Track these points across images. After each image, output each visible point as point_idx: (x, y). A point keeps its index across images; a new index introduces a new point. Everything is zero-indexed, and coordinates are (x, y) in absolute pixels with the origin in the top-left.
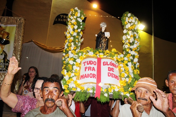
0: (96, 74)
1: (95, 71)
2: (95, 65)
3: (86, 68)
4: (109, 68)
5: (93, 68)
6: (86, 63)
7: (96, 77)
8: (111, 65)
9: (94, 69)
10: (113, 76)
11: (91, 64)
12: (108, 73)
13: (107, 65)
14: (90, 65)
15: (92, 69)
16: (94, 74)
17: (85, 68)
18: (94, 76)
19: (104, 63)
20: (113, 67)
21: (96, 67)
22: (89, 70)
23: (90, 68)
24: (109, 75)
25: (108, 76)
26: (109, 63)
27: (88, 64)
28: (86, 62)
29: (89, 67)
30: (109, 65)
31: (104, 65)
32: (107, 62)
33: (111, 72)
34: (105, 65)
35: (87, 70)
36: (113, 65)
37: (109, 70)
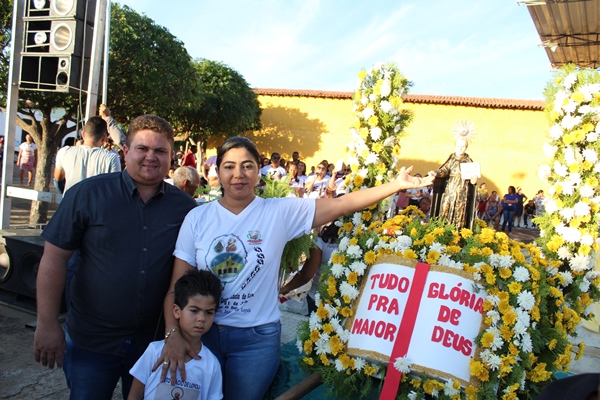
0: (398, 326)
1: (397, 313)
2: (404, 291)
3: (373, 298)
4: (443, 308)
5: (395, 301)
7: (395, 335)
8: (454, 299)
9: (394, 306)
10: (451, 340)
11: (391, 287)
12: (436, 328)
13: (442, 296)
14: (385, 292)
15: (388, 306)
16: (390, 325)
17: (373, 296)
18: (387, 331)
19: (432, 285)
20: (462, 308)
21: (403, 299)
22: (378, 309)
23: (382, 303)
24: (440, 336)
25: (434, 339)
26: (447, 291)
27: (381, 286)
28: (378, 276)
29: (382, 298)
30: (446, 297)
31: (430, 295)
32: (443, 286)
33: (447, 326)
34: (434, 296)
35: (375, 305)
36: (462, 296)
37: (441, 318)
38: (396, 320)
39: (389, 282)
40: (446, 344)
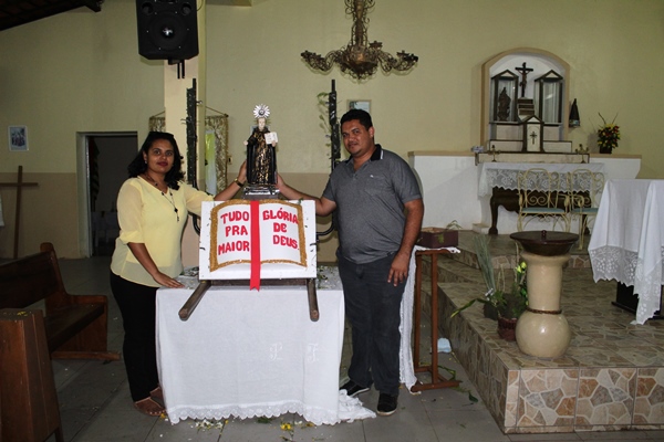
0: (249, 241)
1: (247, 234)
2: (247, 220)
3: (227, 229)
4: (275, 224)
5: (243, 227)
6: (227, 218)
7: (250, 247)
8: (280, 218)
9: (244, 230)
10: (285, 241)
11: (238, 219)
12: (274, 236)
13: (272, 218)
14: (235, 223)
15: (240, 231)
16: (245, 242)
18: (244, 245)
19: (264, 212)
20: (286, 222)
21: (248, 225)
22: (233, 234)
23: (235, 230)
24: (277, 240)
25: (275, 243)
26: (275, 214)
27: (231, 220)
28: (226, 215)
29: (234, 227)
30: (275, 218)
31: (265, 219)
32: (271, 211)
33: (280, 234)
34: (268, 218)
35: (230, 232)
36: (284, 215)
37: (276, 230)
38: (247, 238)
39: (236, 216)
40: (283, 244)
